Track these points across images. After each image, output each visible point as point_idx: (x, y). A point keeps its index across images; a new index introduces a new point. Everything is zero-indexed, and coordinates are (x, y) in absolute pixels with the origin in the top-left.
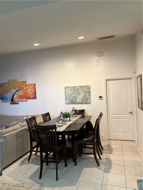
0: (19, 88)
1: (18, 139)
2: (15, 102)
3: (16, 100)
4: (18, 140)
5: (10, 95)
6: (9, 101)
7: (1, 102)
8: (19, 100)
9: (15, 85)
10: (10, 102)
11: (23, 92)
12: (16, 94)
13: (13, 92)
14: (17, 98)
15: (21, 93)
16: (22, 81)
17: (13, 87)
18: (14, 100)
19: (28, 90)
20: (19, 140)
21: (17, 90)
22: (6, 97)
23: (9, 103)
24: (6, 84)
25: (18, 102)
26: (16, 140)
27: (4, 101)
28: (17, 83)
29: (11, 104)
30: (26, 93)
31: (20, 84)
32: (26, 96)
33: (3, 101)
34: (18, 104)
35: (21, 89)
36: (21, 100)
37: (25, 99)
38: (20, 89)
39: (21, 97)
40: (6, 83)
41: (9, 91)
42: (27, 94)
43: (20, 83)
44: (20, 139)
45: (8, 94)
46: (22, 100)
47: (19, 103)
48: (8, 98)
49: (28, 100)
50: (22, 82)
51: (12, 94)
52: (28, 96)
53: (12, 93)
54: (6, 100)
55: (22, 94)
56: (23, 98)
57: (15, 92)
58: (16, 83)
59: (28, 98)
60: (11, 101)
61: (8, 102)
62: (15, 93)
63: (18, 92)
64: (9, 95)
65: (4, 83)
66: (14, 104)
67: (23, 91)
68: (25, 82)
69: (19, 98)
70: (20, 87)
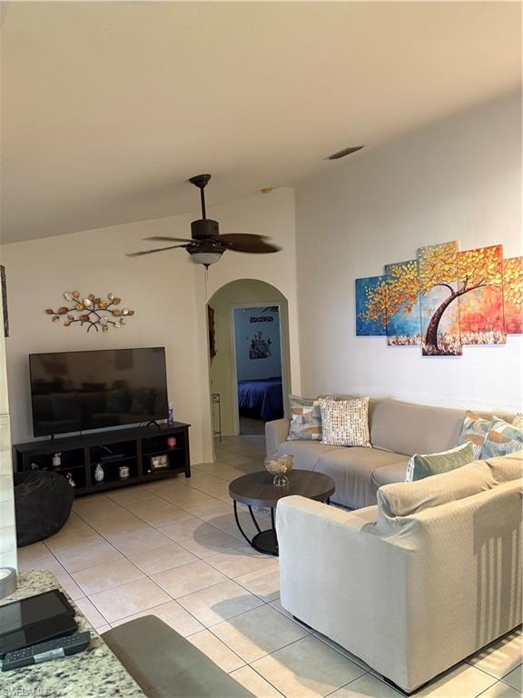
0: (465, 282)
1: (484, 546)
2: (446, 345)
3: (448, 339)
4: (483, 553)
5: (424, 314)
6: (418, 342)
7: (385, 343)
8: (464, 340)
9: (447, 267)
10: (421, 344)
11: (482, 300)
12: (451, 312)
13: (435, 301)
14: (453, 330)
15: (472, 304)
16: (482, 246)
17: (438, 279)
18: (439, 337)
19: (512, 286)
20: (488, 547)
21: (456, 291)
22: (406, 323)
23: (418, 350)
24: (406, 269)
25: (456, 345)
26: (477, 550)
27: (397, 343)
28: (455, 257)
29: (425, 354)
30: (499, 306)
31: (469, 260)
32: (498, 319)
33: (391, 341)
34: (460, 354)
35: (477, 286)
36: (472, 336)
37: (492, 333)
38: (469, 286)
39: (474, 324)
40: (407, 263)
41: (418, 299)
42: (506, 310)
43: (468, 257)
44: (496, 544)
45: (415, 313)
46: (480, 337)
47: (465, 349)
48: (415, 328)
49: (511, 338)
50: (478, 250)
51: (430, 311)
52: (508, 320)
53: (431, 307)
54: (403, 339)
55: (481, 309)
56: (484, 330)
57: (444, 300)
58: (450, 260)
59: (512, 326)
60: (427, 342)
61: (414, 343)
62: (444, 306)
63: (459, 302)
64: (418, 317)
65: (398, 265)
66: (440, 353)
67: (485, 293)
68: (499, 249)
69: (464, 330)
70: (469, 274)
